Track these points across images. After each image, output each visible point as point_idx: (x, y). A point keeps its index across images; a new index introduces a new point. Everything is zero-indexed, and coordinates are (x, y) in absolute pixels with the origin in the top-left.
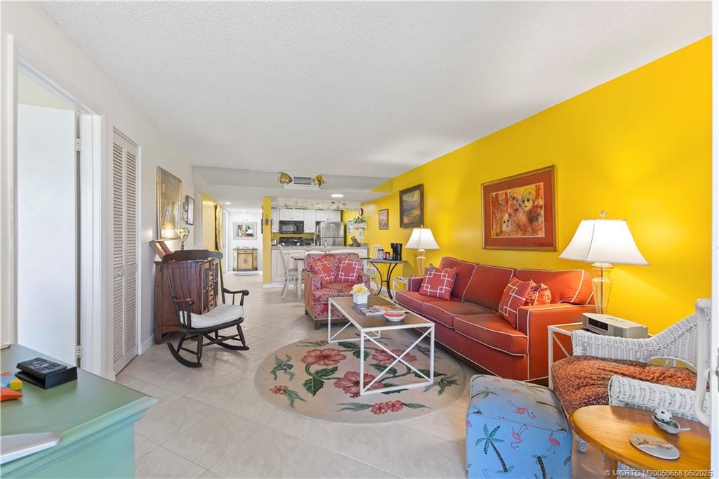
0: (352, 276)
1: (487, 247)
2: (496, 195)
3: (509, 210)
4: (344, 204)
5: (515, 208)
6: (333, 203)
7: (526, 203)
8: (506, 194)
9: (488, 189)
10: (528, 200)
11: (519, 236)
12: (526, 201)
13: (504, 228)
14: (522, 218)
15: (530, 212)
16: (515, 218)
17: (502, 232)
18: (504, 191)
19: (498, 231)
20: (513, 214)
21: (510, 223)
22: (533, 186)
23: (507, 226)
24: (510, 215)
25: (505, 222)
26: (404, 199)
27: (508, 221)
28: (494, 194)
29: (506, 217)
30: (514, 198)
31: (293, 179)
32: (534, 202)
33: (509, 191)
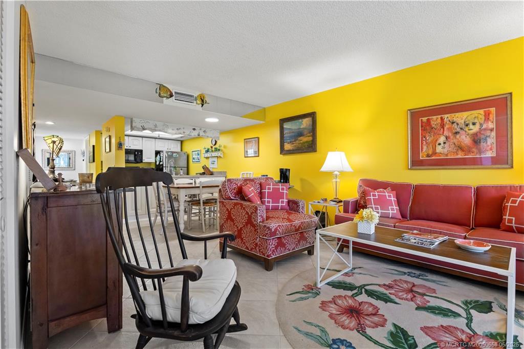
0: (282, 202)
1: (414, 167)
2: (428, 120)
3: (446, 133)
4: (204, 131)
5: (454, 131)
6: (194, 129)
7: (471, 126)
8: (442, 119)
9: (416, 115)
10: (474, 124)
11: (459, 156)
12: (471, 124)
13: (439, 149)
14: (466, 140)
15: (476, 134)
16: (455, 141)
17: (434, 153)
18: (440, 116)
19: (430, 153)
20: (452, 137)
21: (446, 145)
22: (482, 111)
23: (444, 148)
24: (447, 138)
25: (440, 144)
26: (285, 127)
27: (444, 143)
28: (425, 119)
29: (442, 139)
30: (453, 123)
31: (174, 94)
32: (481, 125)
33: (446, 116)
